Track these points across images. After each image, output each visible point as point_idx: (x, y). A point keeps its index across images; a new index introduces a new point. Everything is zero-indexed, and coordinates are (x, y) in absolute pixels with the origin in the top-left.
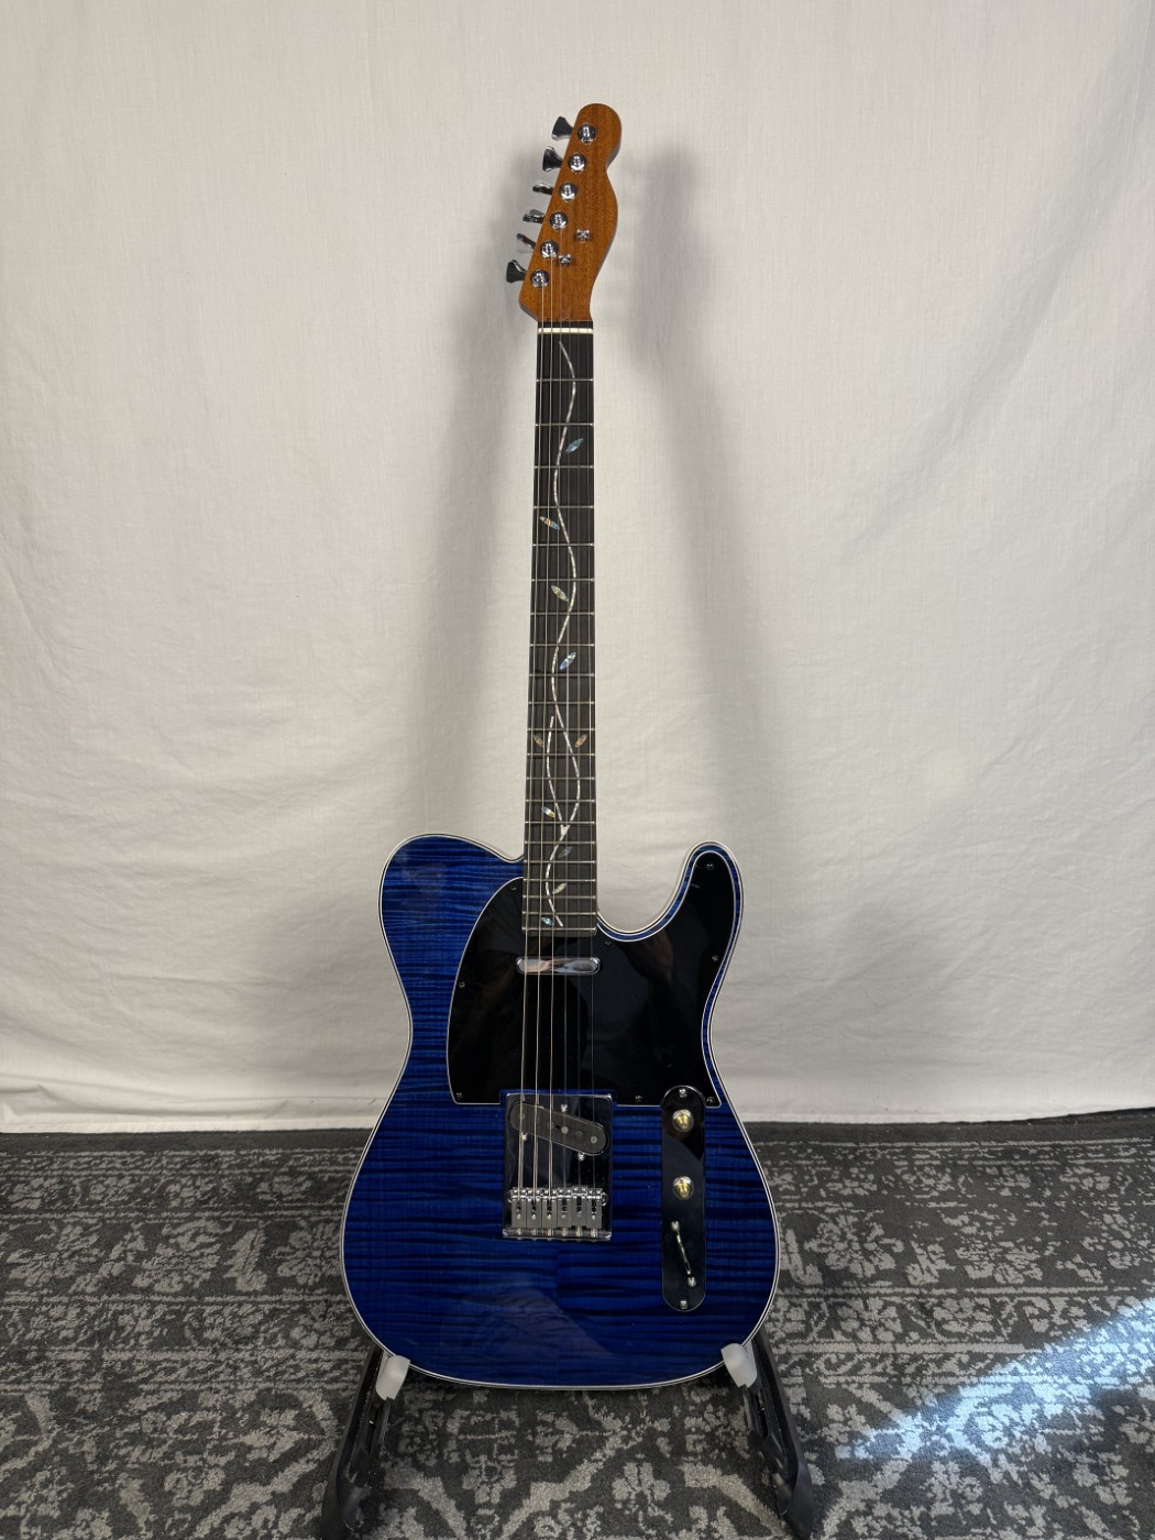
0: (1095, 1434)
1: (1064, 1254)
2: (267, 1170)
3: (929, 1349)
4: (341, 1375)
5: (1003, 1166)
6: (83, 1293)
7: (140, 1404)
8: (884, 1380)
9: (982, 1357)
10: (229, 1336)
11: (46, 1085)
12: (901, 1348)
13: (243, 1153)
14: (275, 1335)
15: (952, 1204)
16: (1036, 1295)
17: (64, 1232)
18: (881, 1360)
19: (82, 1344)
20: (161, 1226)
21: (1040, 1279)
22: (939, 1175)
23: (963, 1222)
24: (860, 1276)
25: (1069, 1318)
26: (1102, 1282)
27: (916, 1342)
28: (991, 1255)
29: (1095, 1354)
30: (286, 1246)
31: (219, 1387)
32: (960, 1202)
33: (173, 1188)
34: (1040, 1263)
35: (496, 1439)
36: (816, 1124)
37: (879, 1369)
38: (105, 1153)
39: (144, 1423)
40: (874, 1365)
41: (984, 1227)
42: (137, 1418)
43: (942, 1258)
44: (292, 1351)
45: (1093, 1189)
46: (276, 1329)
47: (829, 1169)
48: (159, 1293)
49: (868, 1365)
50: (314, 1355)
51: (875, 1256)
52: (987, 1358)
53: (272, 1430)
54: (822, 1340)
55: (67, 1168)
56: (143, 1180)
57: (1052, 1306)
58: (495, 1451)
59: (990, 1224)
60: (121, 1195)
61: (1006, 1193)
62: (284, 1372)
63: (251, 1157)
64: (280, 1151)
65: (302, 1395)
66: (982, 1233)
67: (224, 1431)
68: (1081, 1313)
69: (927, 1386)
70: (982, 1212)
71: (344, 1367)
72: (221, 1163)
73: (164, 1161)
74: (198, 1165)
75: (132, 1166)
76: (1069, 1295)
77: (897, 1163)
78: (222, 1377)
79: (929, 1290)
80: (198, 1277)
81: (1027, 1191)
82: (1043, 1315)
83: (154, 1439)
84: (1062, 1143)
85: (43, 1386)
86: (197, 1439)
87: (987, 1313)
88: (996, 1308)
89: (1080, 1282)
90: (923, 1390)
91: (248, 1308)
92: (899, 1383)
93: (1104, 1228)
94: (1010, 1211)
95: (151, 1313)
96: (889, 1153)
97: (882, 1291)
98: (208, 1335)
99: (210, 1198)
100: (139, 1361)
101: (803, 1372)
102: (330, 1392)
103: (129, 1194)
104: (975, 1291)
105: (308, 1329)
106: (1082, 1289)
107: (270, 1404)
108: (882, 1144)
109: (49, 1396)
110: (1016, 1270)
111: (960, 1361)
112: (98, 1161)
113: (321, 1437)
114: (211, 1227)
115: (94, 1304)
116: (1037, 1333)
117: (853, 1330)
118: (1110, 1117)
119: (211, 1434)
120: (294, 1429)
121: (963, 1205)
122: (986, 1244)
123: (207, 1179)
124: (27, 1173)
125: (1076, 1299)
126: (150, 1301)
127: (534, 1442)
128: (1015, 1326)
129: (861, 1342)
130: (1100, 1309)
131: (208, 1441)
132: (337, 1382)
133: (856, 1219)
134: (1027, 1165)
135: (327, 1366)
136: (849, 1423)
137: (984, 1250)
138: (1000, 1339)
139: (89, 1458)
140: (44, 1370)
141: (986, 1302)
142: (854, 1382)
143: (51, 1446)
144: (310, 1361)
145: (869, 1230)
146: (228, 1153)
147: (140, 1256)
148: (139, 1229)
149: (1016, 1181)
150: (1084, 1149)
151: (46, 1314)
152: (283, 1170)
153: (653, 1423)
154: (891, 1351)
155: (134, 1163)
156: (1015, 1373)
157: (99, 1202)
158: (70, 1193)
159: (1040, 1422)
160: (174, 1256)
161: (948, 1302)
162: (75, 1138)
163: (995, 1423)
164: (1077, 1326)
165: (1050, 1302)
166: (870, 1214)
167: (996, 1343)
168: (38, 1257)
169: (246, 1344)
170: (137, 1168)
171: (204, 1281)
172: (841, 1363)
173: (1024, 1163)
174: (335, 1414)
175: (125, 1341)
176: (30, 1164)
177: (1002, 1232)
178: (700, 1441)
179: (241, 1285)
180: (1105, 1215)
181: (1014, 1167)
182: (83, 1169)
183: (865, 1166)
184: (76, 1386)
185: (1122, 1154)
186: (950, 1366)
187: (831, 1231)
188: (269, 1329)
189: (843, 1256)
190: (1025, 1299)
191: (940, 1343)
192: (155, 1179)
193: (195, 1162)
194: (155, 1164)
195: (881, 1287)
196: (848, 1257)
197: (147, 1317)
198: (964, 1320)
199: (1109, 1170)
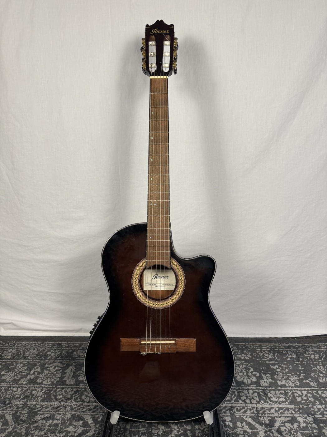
0: (315, 433)
1: (306, 378)
2: (76, 348)
3: (266, 406)
4: (96, 410)
5: (288, 351)
6: (22, 384)
7: (38, 418)
8: (253, 415)
9: (282, 408)
10: (64, 398)
11: (14, 322)
12: (258, 405)
13: (69, 343)
14: (77, 398)
15: (273, 362)
16: (298, 390)
17: (18, 365)
18: (253, 409)
19: (22, 399)
20: (45, 364)
21: (299, 385)
22: (269, 353)
23: (276, 367)
24: (247, 383)
25: (307, 397)
26: (317, 386)
27: (263, 404)
28: (285, 378)
29: (315, 408)
30: (81, 371)
31: (61, 413)
32: (275, 361)
33: (49, 353)
34: (299, 380)
35: (141, 431)
36: (234, 337)
37: (252, 411)
38: (30, 342)
39: (39, 424)
40: (250, 410)
41: (282, 369)
42: (36, 422)
43: (270, 378)
44: (82, 403)
45: (314, 358)
46: (78, 396)
47: (237, 351)
48: (44, 384)
49: (249, 410)
50: (88, 404)
51: (251, 377)
52: (283, 409)
53: (76, 427)
54: (235, 403)
55: (19, 347)
56: (40, 350)
57: (302, 393)
58: (140, 434)
59: (284, 368)
60: (34, 355)
61: (289, 359)
62: (80, 409)
63: (71, 344)
64: (80, 343)
65: (85, 416)
66: (282, 371)
67: (62, 426)
68: (311, 396)
69: (266, 417)
70: (282, 364)
71: (97, 408)
72: (63, 346)
73: (47, 345)
74: (56, 346)
75: (37, 346)
76: (307, 390)
77: (257, 349)
78: (62, 410)
79: (267, 388)
80: (55, 380)
81: (295, 358)
82: (300, 396)
83: (42, 428)
84: (305, 344)
85: (10, 412)
86: (54, 428)
87: (283, 395)
88: (286, 394)
89: (311, 386)
90: (265, 418)
91: (70, 389)
92: (258, 416)
93: (317, 370)
94: (290, 364)
95: (42, 390)
96: (255, 346)
97: (253, 388)
98: (58, 397)
99: (59, 356)
100: (38, 405)
101: (230, 412)
102: (93, 415)
103: (36, 354)
104: (280, 389)
105: (87, 396)
106: (311, 388)
107: (75, 419)
108: (253, 344)
109: (12, 414)
110: (292, 382)
111: (275, 409)
112: (28, 345)
113: (90, 429)
114: (60, 365)
115: (26, 387)
116: (298, 401)
117: (245, 399)
118: (319, 337)
119: (58, 427)
120: (82, 426)
121: (276, 362)
122: (283, 374)
123: (59, 351)
124: (7, 348)
125: (309, 391)
126: (41, 387)
127: (151, 432)
128: (291, 399)
129: (247, 403)
130: (316, 394)
131: (57, 429)
132: (95, 412)
133: (245, 366)
134: (295, 351)
135: (92, 407)
136: (243, 428)
137: (282, 376)
138: (287, 403)
139: (23, 434)
140: (11, 407)
141: (283, 392)
142: (245, 415)
143: (12, 430)
144: (87, 406)
145: (249, 369)
146: (65, 343)
147: (39, 373)
148: (39, 365)
149: (292, 355)
150: (311, 346)
151: (12, 390)
152: (80, 348)
153: (186, 427)
154: (256, 406)
155: (38, 345)
156: (292, 413)
157: (28, 357)
158: (19, 354)
159: (299, 429)
160: (49, 373)
161: (272, 392)
162: (22, 338)
163: (286, 428)
164: (310, 399)
165: (302, 392)
166: (250, 365)
167: (286, 404)
168: (10, 373)
169: (69, 400)
170: (39, 347)
171: (57, 381)
172: (241, 409)
173: (294, 350)
174: (94, 422)
175: (34, 399)
176: (8, 345)
177: (288, 371)
178: (200, 433)
179: (68, 382)
180: (318, 366)
181: (291, 351)
182: (23, 347)
183: (248, 350)
184: (20, 412)
185: (322, 348)
186: (273, 411)
187: (238, 370)
188: (75, 396)
189: (241, 377)
190: (295, 391)
191: (270, 404)
192: (44, 350)
193: (55, 345)
194: (44, 346)
195: (253, 387)
196: (243, 377)
197: (41, 392)
198: (277, 397)
199: (319, 353)
